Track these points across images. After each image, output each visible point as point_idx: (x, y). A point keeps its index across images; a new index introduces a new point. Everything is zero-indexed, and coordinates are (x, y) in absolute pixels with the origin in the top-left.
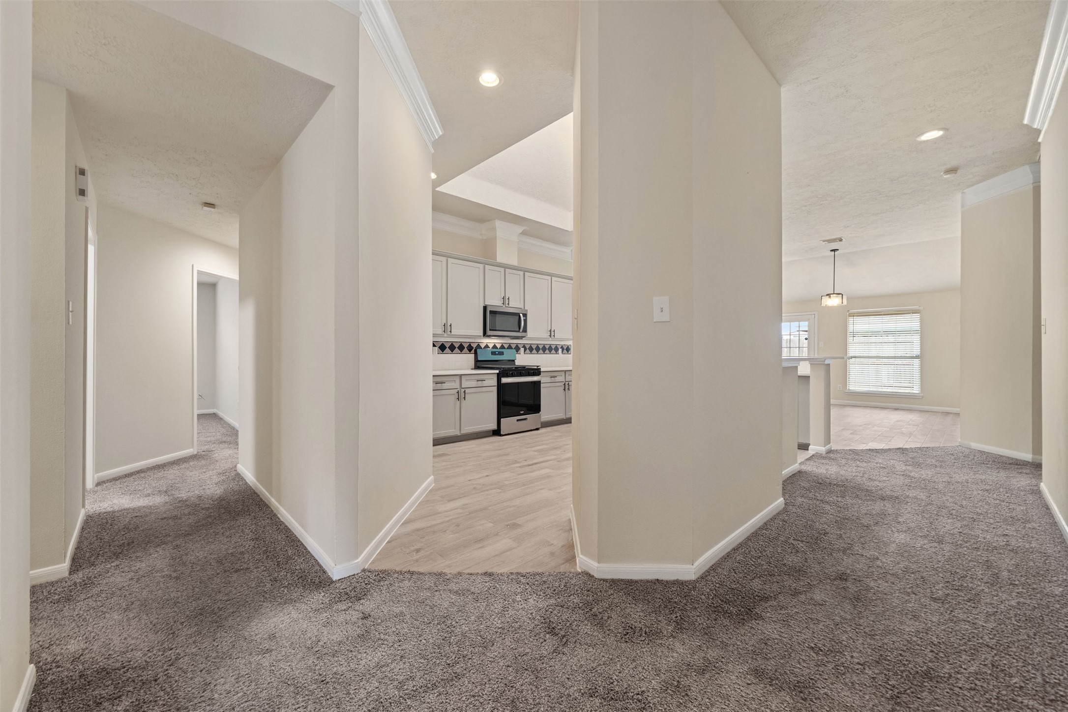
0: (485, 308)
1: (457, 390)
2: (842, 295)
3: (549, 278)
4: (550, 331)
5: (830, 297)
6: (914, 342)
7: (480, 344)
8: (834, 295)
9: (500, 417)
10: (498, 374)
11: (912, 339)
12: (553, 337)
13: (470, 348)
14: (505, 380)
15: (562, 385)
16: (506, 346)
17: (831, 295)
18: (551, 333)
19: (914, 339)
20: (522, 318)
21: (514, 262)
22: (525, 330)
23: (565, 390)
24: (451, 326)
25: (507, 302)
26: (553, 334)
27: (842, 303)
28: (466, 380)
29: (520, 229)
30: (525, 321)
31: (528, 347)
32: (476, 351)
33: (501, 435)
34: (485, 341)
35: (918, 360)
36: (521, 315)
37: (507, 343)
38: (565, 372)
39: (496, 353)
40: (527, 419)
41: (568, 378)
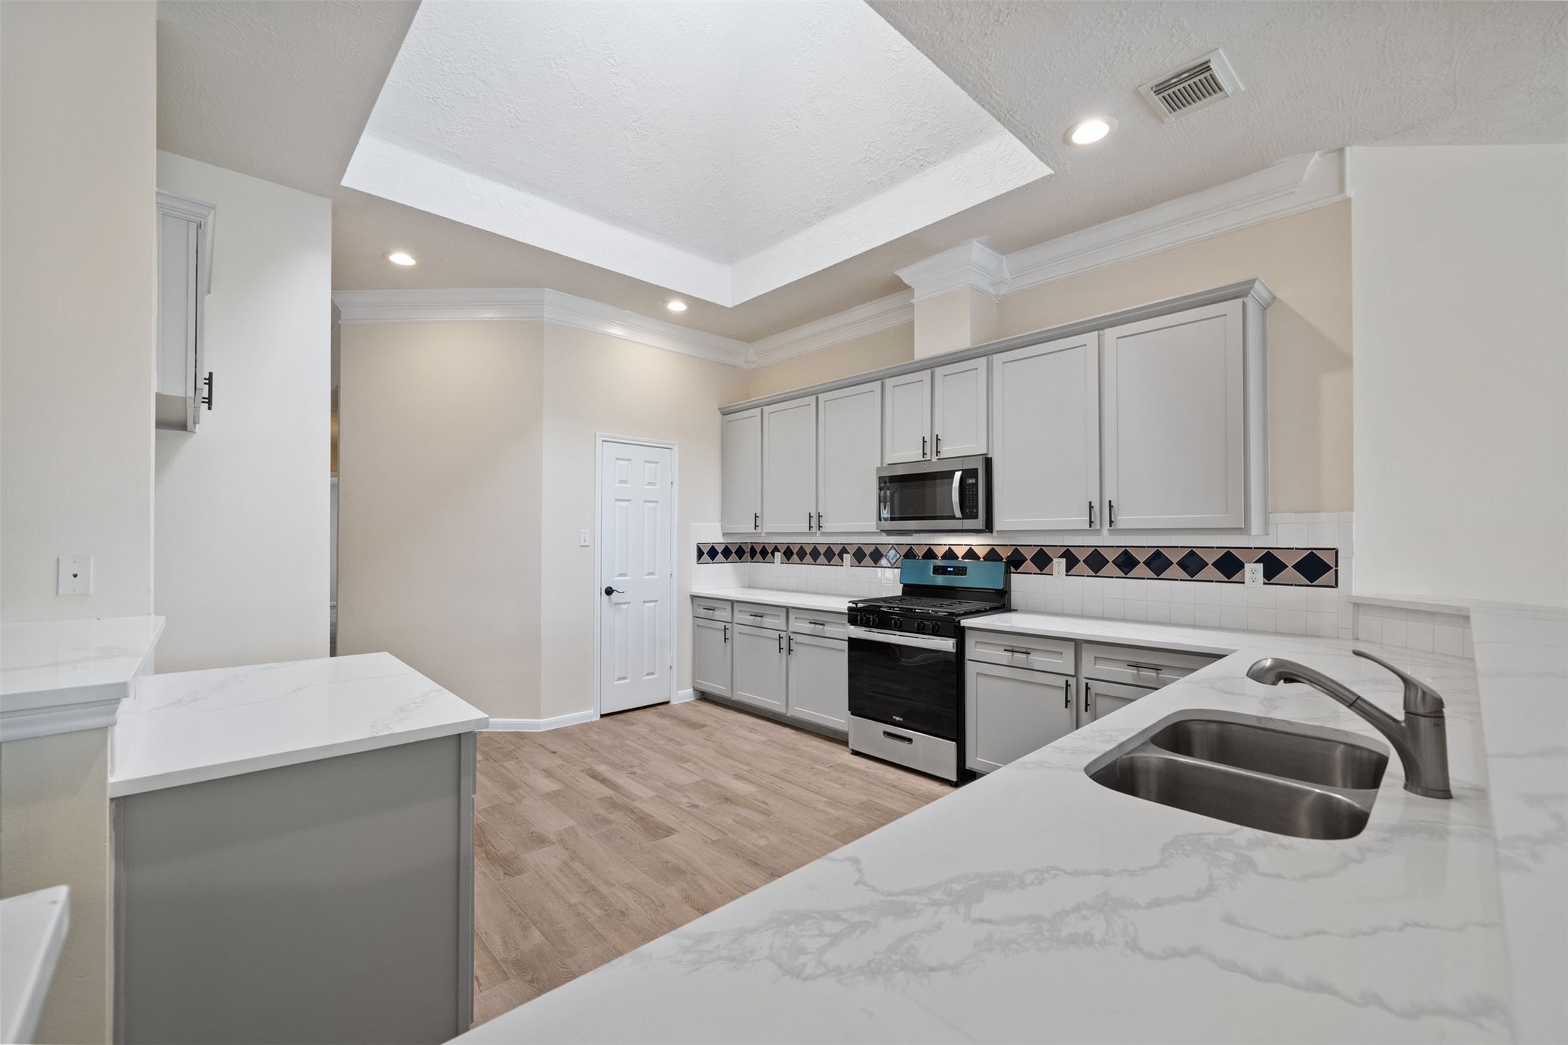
1: (781, 634)
10: (848, 615)
22: (973, 513)
24: (819, 516)
25: (935, 450)
28: (796, 618)
33: (851, 752)
36: (960, 474)
37: (1006, 545)
38: (1078, 644)
39: (949, 569)
40: (910, 740)
41: (1090, 667)
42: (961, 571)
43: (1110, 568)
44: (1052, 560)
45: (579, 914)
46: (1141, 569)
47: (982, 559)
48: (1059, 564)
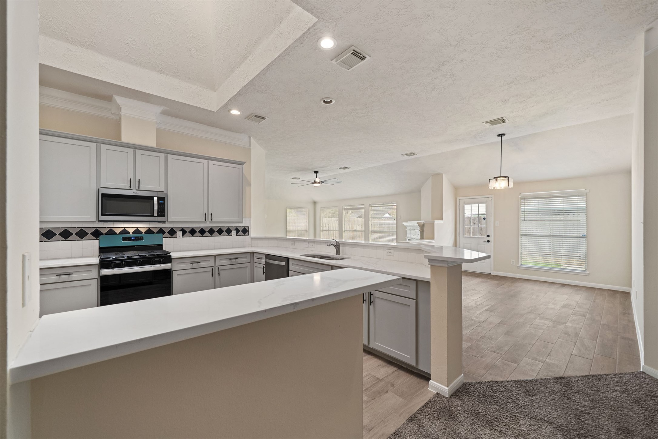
0: (99, 191)
2: (508, 178)
3: (206, 161)
4: (206, 214)
5: (497, 180)
6: (581, 220)
8: (501, 178)
11: (579, 218)
12: (209, 220)
15: (209, 270)
17: (498, 179)
18: (208, 216)
19: (581, 218)
20: (156, 202)
22: (163, 214)
23: (212, 274)
25: (137, 186)
26: (210, 218)
27: (508, 186)
29: (160, 109)
30: (163, 205)
34: (115, 226)
35: (584, 239)
36: (154, 198)
38: (215, 256)
39: (132, 238)
41: (219, 262)
42: (141, 238)
43: (198, 234)
44: (177, 232)
46: (207, 234)
47: (143, 233)
48: (179, 234)
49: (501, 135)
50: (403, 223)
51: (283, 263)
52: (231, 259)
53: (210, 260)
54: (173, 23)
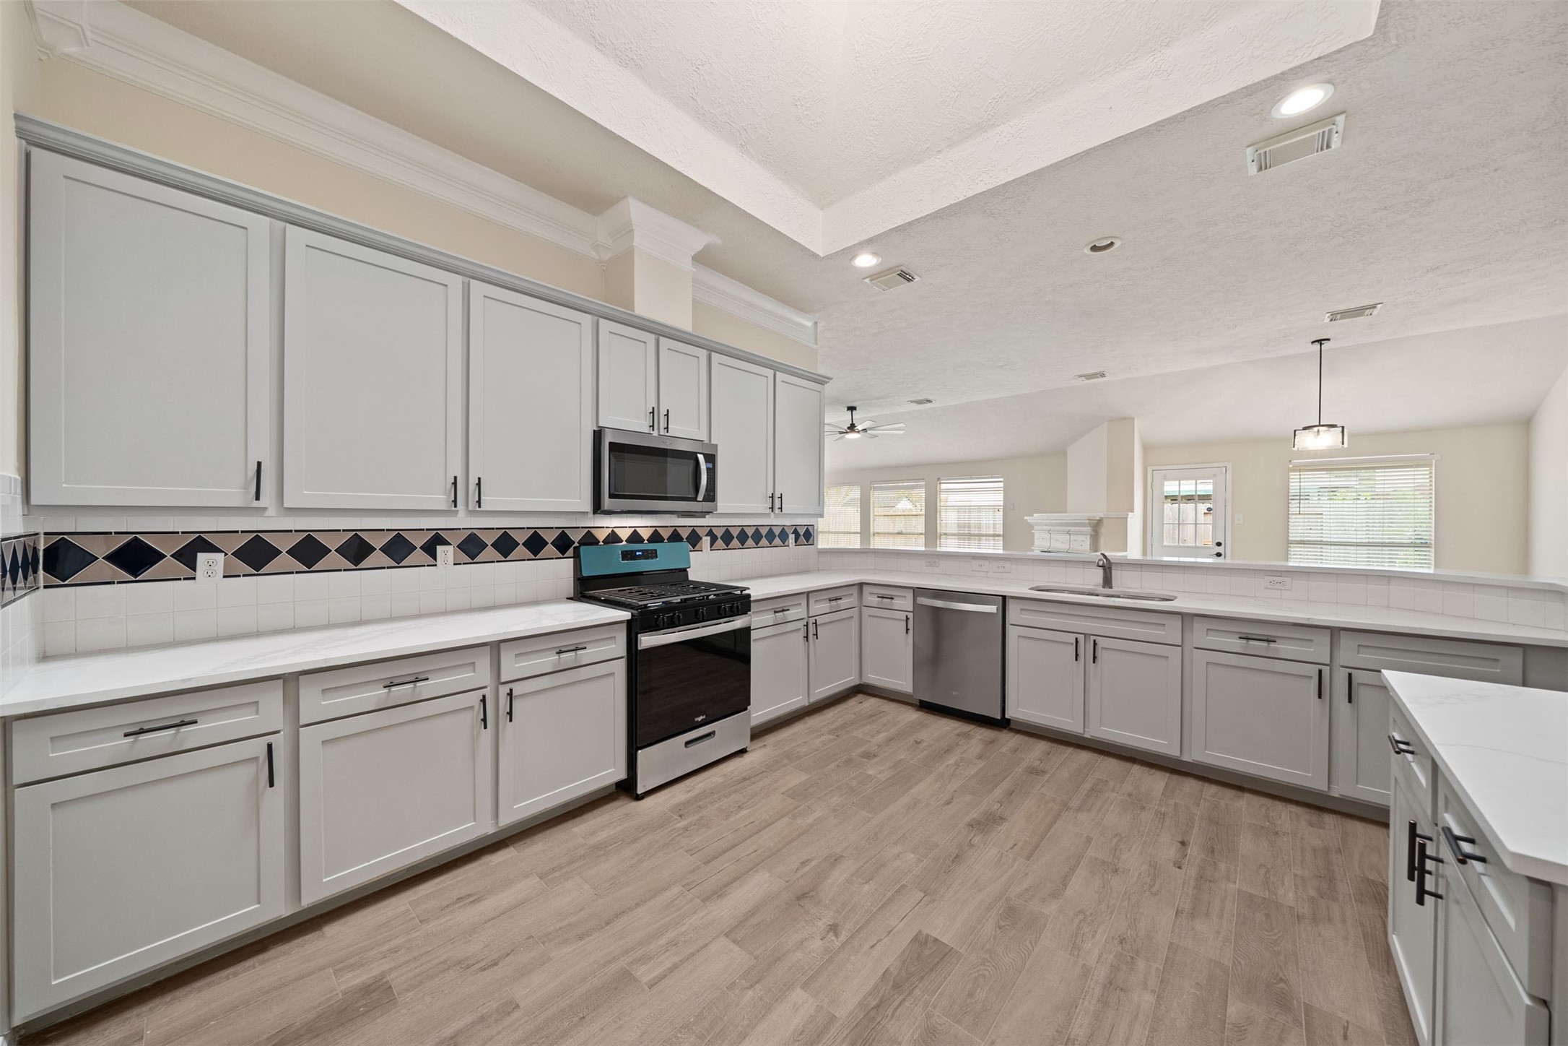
0: (598, 435)
1: (479, 694)
2: (1343, 428)
3: (770, 373)
4: (772, 497)
5: (1313, 432)
7: (595, 532)
8: (1320, 428)
9: (637, 739)
10: (629, 622)
12: (777, 511)
13: (563, 543)
14: (648, 641)
15: (802, 627)
16: (665, 534)
17: (1316, 429)
18: (775, 502)
20: (703, 466)
21: (682, 320)
22: (711, 496)
23: (807, 637)
24: (479, 484)
25: (663, 425)
26: (777, 504)
27: (1343, 444)
28: (516, 655)
30: (712, 473)
31: (719, 533)
32: (577, 550)
33: (639, 798)
34: (606, 524)
36: (701, 457)
37: (667, 527)
38: (808, 594)
39: (638, 553)
40: (713, 733)
42: (651, 554)
45: (1162, 981)
47: (666, 541)
48: (706, 541)
49: (1320, 341)
50: (1026, 518)
51: (992, 609)
52: (830, 600)
53: (800, 604)
54: (780, 31)
